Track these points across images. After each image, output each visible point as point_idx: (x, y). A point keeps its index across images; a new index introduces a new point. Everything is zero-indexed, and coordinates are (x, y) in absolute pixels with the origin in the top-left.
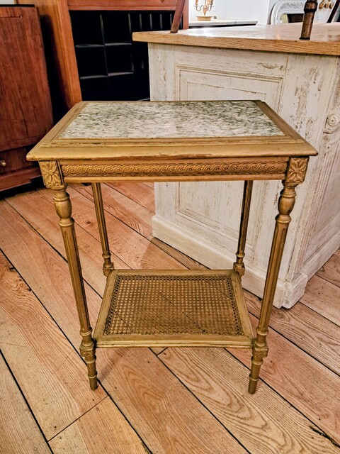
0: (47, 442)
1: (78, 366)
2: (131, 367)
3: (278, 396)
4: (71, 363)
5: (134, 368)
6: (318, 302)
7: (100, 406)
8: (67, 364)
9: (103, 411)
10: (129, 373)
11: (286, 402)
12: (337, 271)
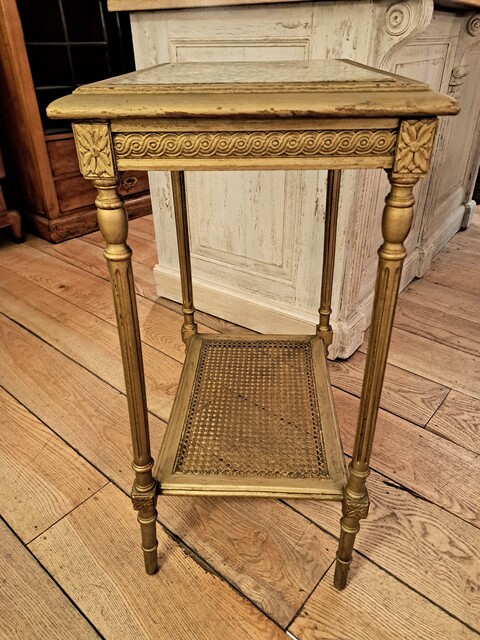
0: (25, 546)
4: (52, 451)
7: (98, 495)
8: (46, 452)
9: (105, 500)
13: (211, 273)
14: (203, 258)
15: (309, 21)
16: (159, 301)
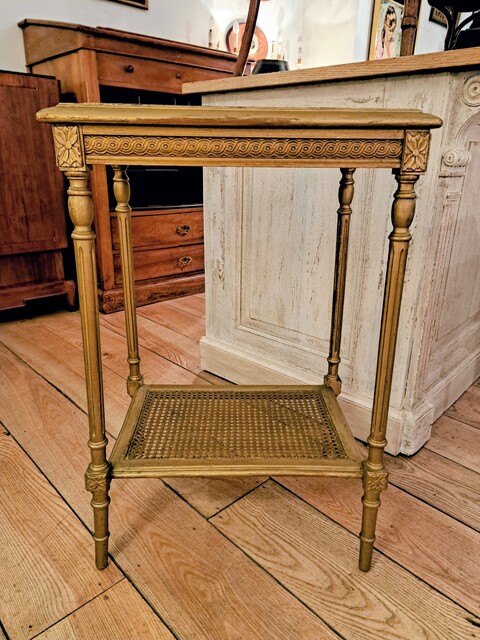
1: (77, 535)
2: (165, 536)
3: (409, 575)
4: (66, 531)
5: (171, 538)
6: (453, 448)
7: (110, 593)
8: (60, 533)
9: (117, 601)
10: (162, 544)
11: (422, 583)
12: (475, 411)
13: (259, 347)
14: (252, 331)
15: (381, 95)
16: (202, 375)
